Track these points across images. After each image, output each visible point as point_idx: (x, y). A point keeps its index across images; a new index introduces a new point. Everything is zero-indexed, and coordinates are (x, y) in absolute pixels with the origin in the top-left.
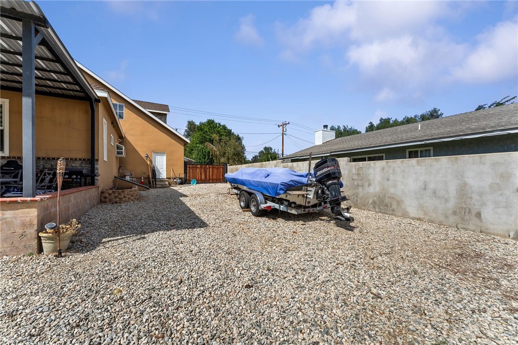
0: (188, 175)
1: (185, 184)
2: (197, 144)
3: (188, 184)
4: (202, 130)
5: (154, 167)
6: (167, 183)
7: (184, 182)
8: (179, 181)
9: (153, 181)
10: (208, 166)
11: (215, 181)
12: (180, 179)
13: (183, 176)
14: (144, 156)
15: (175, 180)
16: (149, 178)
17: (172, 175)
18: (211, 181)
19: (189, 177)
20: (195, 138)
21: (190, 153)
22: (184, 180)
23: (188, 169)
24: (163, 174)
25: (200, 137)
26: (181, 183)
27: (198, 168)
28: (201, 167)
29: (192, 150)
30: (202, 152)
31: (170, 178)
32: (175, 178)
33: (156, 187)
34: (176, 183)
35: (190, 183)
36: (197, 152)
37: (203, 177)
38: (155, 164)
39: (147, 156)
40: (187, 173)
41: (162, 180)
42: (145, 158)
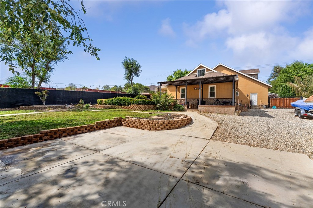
0: (270, 104)
1: (268, 108)
2: (281, 83)
3: (270, 108)
4: (286, 72)
5: (251, 100)
6: (258, 107)
7: (268, 107)
8: (265, 106)
9: (250, 106)
10: (285, 99)
11: (291, 107)
12: (265, 105)
13: (267, 104)
14: (246, 95)
15: (262, 106)
16: (248, 105)
17: (261, 104)
18: (288, 107)
19: (271, 105)
20: (280, 78)
21: (275, 89)
22: (268, 106)
23: (271, 100)
24: (255, 103)
25: (285, 78)
26: (266, 108)
27: (278, 100)
28: (280, 99)
29: (277, 87)
30: (286, 88)
31: (259, 105)
32: (262, 105)
33: (252, 109)
34: (263, 108)
35: (272, 108)
36: (281, 88)
37: (282, 105)
38: (252, 98)
39: (248, 95)
40: (270, 103)
41: (255, 106)
42: (247, 96)
